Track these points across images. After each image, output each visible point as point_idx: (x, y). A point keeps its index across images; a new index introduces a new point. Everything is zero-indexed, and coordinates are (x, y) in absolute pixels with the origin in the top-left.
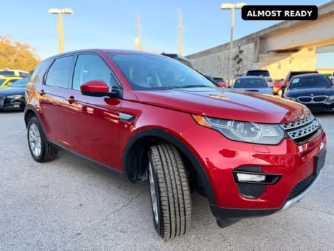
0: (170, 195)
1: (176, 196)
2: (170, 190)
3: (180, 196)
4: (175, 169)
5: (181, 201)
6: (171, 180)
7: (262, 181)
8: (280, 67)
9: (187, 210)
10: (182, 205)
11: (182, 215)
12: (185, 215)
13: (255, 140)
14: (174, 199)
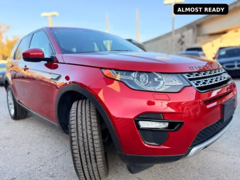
0: (81, 144)
1: (86, 144)
2: (81, 139)
3: (91, 145)
4: (88, 119)
5: (91, 149)
6: (83, 130)
7: (166, 128)
8: (213, 46)
9: (98, 157)
10: (92, 153)
11: (93, 163)
12: (96, 162)
13: (157, 89)
14: (84, 147)
